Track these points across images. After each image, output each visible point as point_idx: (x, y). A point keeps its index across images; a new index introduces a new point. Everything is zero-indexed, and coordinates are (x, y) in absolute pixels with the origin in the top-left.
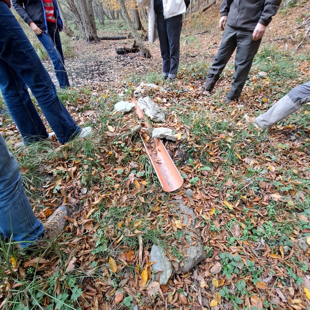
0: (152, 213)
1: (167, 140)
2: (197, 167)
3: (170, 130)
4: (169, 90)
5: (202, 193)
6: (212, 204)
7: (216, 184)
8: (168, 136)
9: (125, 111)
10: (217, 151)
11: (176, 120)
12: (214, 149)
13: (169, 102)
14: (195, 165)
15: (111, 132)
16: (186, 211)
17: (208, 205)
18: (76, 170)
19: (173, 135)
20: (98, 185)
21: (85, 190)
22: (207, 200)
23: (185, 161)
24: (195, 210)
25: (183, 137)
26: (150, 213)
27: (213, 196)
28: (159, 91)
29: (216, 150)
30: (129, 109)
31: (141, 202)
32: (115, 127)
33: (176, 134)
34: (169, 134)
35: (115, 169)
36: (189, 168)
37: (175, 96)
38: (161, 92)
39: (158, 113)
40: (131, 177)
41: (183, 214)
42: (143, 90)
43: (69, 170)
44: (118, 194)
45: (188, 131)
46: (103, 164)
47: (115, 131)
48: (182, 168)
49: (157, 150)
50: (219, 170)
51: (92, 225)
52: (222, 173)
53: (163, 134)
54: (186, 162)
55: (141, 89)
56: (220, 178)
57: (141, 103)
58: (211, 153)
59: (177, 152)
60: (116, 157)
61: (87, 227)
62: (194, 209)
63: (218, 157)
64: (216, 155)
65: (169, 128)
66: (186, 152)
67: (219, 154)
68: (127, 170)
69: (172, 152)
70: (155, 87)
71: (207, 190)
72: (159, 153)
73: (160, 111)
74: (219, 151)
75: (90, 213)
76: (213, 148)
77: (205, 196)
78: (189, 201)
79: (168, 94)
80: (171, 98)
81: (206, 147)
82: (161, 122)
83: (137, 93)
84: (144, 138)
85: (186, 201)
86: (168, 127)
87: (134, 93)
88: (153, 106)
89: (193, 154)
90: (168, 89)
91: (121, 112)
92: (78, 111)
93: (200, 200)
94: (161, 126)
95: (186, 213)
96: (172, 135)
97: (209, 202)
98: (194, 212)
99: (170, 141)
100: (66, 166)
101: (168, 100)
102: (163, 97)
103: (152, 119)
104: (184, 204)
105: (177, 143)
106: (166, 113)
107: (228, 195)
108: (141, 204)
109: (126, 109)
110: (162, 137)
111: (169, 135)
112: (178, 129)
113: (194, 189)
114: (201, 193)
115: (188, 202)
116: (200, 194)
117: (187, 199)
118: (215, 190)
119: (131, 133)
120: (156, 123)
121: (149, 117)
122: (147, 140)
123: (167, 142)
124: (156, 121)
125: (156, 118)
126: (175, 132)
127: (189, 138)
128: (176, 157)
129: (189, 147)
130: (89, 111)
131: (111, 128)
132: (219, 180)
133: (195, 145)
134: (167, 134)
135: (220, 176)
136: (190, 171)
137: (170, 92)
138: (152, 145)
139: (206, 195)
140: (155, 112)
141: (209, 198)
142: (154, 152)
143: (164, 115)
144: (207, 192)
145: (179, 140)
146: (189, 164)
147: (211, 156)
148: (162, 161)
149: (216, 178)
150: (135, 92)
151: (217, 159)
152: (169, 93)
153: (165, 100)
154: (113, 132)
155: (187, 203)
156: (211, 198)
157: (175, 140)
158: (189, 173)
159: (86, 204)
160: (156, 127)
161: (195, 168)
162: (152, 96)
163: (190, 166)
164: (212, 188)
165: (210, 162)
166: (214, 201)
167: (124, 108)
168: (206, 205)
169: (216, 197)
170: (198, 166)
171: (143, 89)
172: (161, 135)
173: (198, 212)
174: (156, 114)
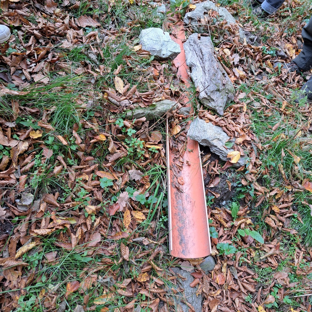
0: (133, 282)
1: (211, 153)
2: (241, 224)
3: (225, 137)
4: (252, 40)
5: (228, 275)
6: (237, 301)
7: (259, 267)
8: (216, 147)
9: (158, 55)
10: (286, 208)
11: (242, 119)
12: (283, 202)
13: (243, 66)
14: (239, 217)
15: (117, 91)
16: (190, 300)
17: (229, 301)
18: (26, 152)
19: (227, 149)
20: (57, 194)
21: (29, 199)
22: (232, 290)
23: (223, 200)
24: (206, 303)
25: (242, 163)
26: (129, 280)
27: (245, 288)
28: (234, 33)
29: (285, 205)
30: (165, 53)
31: (121, 256)
32: (127, 86)
33: (232, 150)
34: (220, 145)
35: (99, 173)
36: (225, 217)
37: (258, 58)
38: (236, 39)
39: (218, 90)
40: (122, 199)
41: (184, 303)
42: (207, 18)
43: (13, 144)
44: (85, 224)
45: (256, 152)
46: (80, 154)
47: (125, 94)
48: (214, 211)
49: (185, 162)
50: (274, 243)
51: (19, 272)
52: (278, 252)
53: (210, 140)
54: (224, 203)
55: (202, 14)
56: (270, 260)
57: (191, 48)
58: (276, 209)
59: (218, 180)
60: (110, 149)
61: (10, 275)
62: (204, 299)
63: (283, 219)
64: (282, 215)
65: (224, 131)
66: (233, 188)
67: (288, 215)
68: (120, 182)
69: (210, 178)
70: (231, 21)
71: (239, 271)
72: (185, 169)
73: (221, 88)
74: (291, 209)
75: (24, 249)
76: (282, 200)
77: (232, 282)
78: (202, 281)
79: (248, 49)
80: (250, 60)
81: (273, 193)
82: (214, 112)
83: (191, 19)
84: (171, 127)
85: (197, 281)
86: (225, 128)
87: (186, 17)
88: (213, 71)
89: (244, 196)
90: (252, 37)
91: (150, 55)
92: (66, 7)
93: (221, 286)
94: (210, 120)
95: (190, 305)
96: (224, 149)
97: (235, 296)
98: (202, 305)
99: (215, 156)
100: (9, 132)
101: (241, 61)
102: (235, 51)
103: (200, 98)
104: (192, 285)
105: (226, 166)
106: (230, 95)
107: (271, 298)
108: (121, 260)
109: (160, 51)
110: (204, 144)
111: (219, 147)
112: (240, 140)
113: (219, 261)
114: (227, 272)
115: (201, 283)
116: (225, 276)
117: (200, 276)
118: (252, 278)
119: (153, 112)
120: (205, 108)
121: (198, 92)
122: (175, 133)
123: (209, 156)
124: (206, 104)
125: (210, 99)
126: (232, 145)
127: (251, 167)
128: (212, 188)
129: (244, 182)
130: (90, 19)
131: (120, 85)
132: (266, 262)
133: (256, 183)
134: (215, 143)
135: (271, 256)
136: (224, 223)
137: (253, 47)
138: (180, 146)
139: (235, 279)
140: (212, 88)
141: (236, 288)
142: (177, 163)
143: (225, 100)
144: (239, 275)
145: (232, 164)
146: (228, 210)
147: (273, 213)
148: (186, 189)
149: (263, 257)
150: (189, 14)
151: (280, 221)
152: (249, 46)
153: (236, 58)
154: (120, 94)
155: (199, 284)
156: (239, 289)
157: (225, 159)
158: (221, 225)
159: (23, 227)
160: (201, 118)
161: (236, 223)
162: (217, 38)
163: (229, 215)
164: (249, 271)
165: (267, 224)
166: (243, 296)
167: (157, 48)
168: (227, 298)
169: (248, 291)
170: (243, 222)
171: (206, 16)
172: (205, 141)
173: (208, 306)
174: (212, 92)
